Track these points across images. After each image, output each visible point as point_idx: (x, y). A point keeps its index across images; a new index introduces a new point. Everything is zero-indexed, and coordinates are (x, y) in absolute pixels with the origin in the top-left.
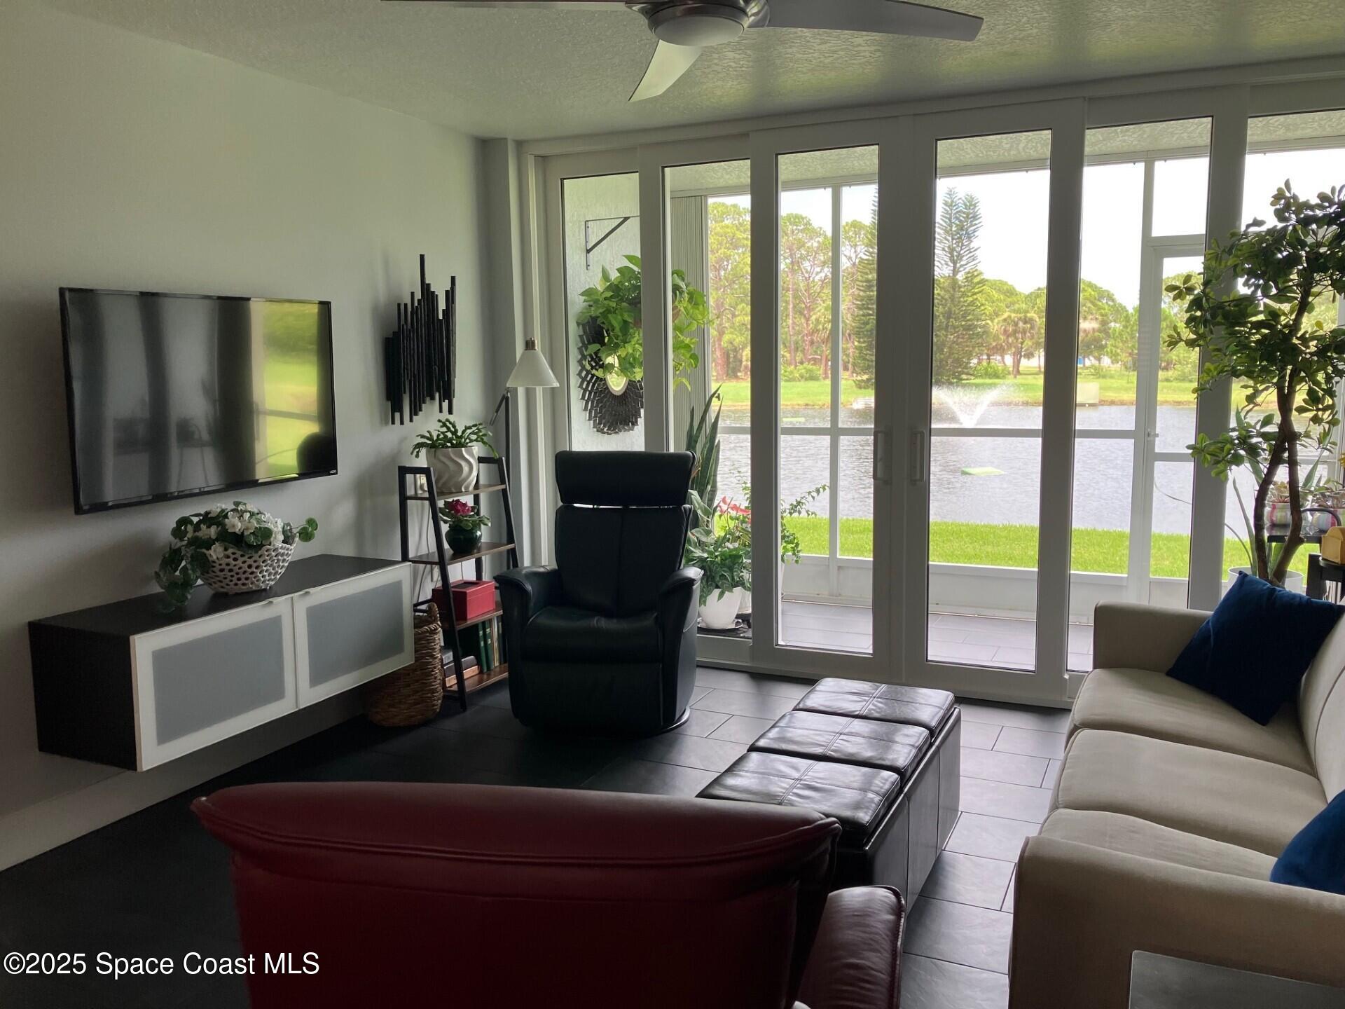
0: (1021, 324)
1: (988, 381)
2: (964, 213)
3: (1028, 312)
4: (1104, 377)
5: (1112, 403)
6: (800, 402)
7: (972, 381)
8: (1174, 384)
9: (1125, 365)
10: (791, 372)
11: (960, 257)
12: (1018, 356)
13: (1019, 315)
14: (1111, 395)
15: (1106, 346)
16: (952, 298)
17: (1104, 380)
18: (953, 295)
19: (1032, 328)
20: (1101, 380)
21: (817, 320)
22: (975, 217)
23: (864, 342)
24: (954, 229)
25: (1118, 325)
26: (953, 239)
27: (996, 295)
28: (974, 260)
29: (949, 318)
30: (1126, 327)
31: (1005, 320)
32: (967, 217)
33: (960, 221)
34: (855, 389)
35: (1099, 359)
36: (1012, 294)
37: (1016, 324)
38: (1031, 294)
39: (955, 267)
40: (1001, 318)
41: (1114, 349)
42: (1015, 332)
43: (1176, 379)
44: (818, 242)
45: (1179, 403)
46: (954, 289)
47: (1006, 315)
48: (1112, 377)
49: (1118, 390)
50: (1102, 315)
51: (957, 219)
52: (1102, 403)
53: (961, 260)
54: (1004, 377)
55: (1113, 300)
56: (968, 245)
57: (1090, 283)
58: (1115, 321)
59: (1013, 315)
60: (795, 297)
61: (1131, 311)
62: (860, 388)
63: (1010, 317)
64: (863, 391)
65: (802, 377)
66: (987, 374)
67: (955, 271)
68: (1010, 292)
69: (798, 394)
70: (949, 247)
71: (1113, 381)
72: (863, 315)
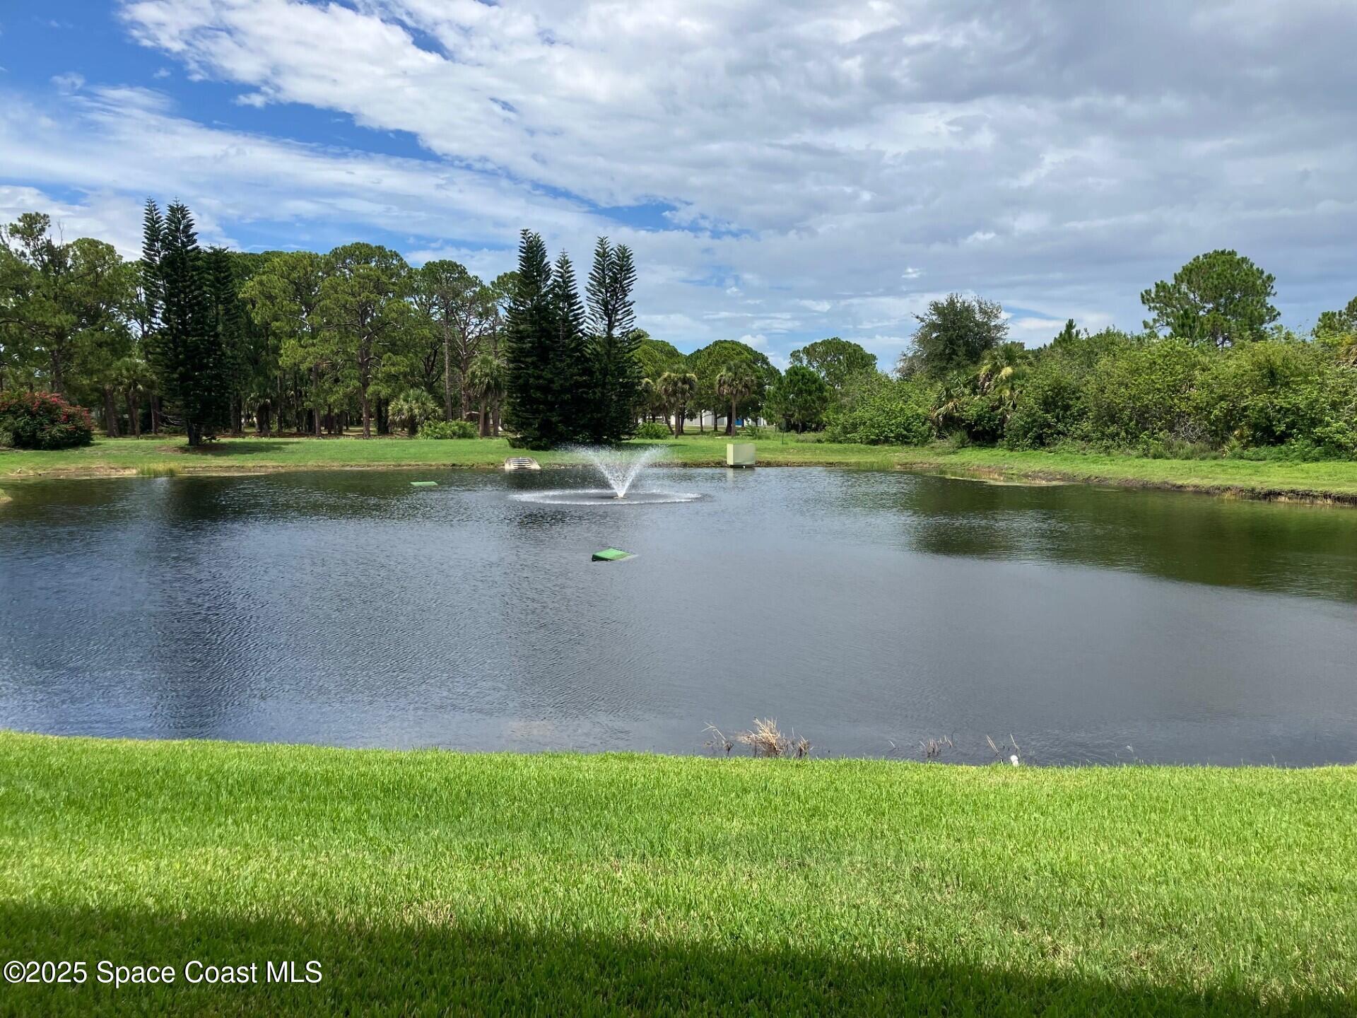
0: (680, 384)
1: (649, 441)
2: (617, 265)
3: (686, 372)
4: (760, 438)
5: (769, 464)
6: (445, 462)
7: (631, 441)
8: (826, 445)
9: (779, 425)
10: (442, 429)
11: (615, 311)
12: (681, 416)
13: (679, 375)
14: (767, 457)
15: (761, 408)
16: (608, 354)
17: (761, 441)
18: (609, 351)
19: (691, 388)
20: (757, 441)
21: (473, 373)
22: (629, 270)
23: (517, 397)
24: (608, 281)
25: (772, 388)
26: (607, 292)
27: (658, 355)
28: (628, 315)
29: (605, 375)
30: (779, 389)
31: (665, 379)
32: (621, 269)
33: (614, 273)
34: (509, 448)
35: (755, 420)
36: (674, 355)
37: (675, 384)
38: (691, 355)
39: (610, 321)
40: (662, 378)
41: (769, 410)
42: (674, 393)
43: (827, 440)
44: (474, 291)
45: (831, 464)
46: (610, 346)
47: (666, 374)
48: (768, 438)
49: (774, 450)
50: (758, 378)
51: (611, 270)
52: (760, 464)
53: (617, 314)
54: (665, 437)
55: (768, 364)
56: (623, 298)
57: (746, 346)
58: (769, 384)
59: (673, 375)
60: (451, 348)
61: (783, 374)
62: (513, 446)
63: (669, 376)
64: (517, 450)
65: (454, 434)
66: (648, 435)
67: (611, 326)
68: (672, 353)
69: (445, 453)
70: (603, 300)
71: (768, 442)
72: (515, 369)
